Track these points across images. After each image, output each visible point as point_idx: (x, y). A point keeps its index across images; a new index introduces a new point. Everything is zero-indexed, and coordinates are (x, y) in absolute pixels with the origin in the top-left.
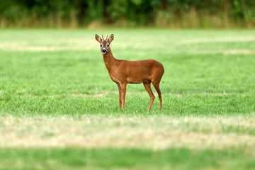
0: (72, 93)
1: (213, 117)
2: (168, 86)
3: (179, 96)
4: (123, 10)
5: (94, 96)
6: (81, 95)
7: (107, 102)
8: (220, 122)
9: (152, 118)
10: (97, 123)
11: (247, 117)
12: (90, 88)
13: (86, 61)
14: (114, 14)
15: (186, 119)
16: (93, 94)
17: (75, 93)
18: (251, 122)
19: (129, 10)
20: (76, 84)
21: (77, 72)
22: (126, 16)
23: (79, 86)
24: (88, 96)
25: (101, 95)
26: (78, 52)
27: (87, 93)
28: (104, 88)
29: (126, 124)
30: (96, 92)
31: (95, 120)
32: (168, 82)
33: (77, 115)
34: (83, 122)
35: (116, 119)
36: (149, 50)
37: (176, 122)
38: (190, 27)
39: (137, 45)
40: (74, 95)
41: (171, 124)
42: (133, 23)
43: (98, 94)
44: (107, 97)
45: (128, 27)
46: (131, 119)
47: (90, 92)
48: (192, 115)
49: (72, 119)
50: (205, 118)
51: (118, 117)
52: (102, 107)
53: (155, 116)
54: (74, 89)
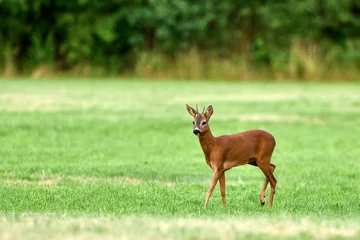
0: (4, 178)
1: (221, 219)
2: (154, 169)
3: (169, 184)
4: (86, 49)
5: (40, 183)
6: (19, 181)
7: (59, 192)
8: (233, 228)
9: (129, 220)
10: (44, 226)
11: (274, 220)
12: (32, 171)
13: (27, 127)
14: (72, 56)
15: (181, 222)
16: (38, 180)
17: (11, 178)
18: (281, 228)
19: (94, 49)
20: (12, 163)
21: (14, 146)
22: (90, 60)
23: (16, 167)
24: (30, 183)
25: (49, 182)
26: (15, 114)
27: (29, 179)
28: (55, 171)
29: (88, 229)
30: (43, 176)
31: (40, 221)
32: (153, 163)
33: (14, 213)
34: (22, 224)
35: (72, 221)
36: (124, 112)
37: (165, 225)
38: (188, 77)
39: (106, 105)
40: (8, 181)
41: (158, 229)
42: (100, 70)
43: (45, 179)
44: (59, 185)
45: (93, 76)
46: (96, 221)
47: (32, 176)
48: (189, 216)
49: (4, 219)
50: (209, 220)
51: (75, 217)
52: (51, 200)
53: (133, 216)
54: (9, 172)
